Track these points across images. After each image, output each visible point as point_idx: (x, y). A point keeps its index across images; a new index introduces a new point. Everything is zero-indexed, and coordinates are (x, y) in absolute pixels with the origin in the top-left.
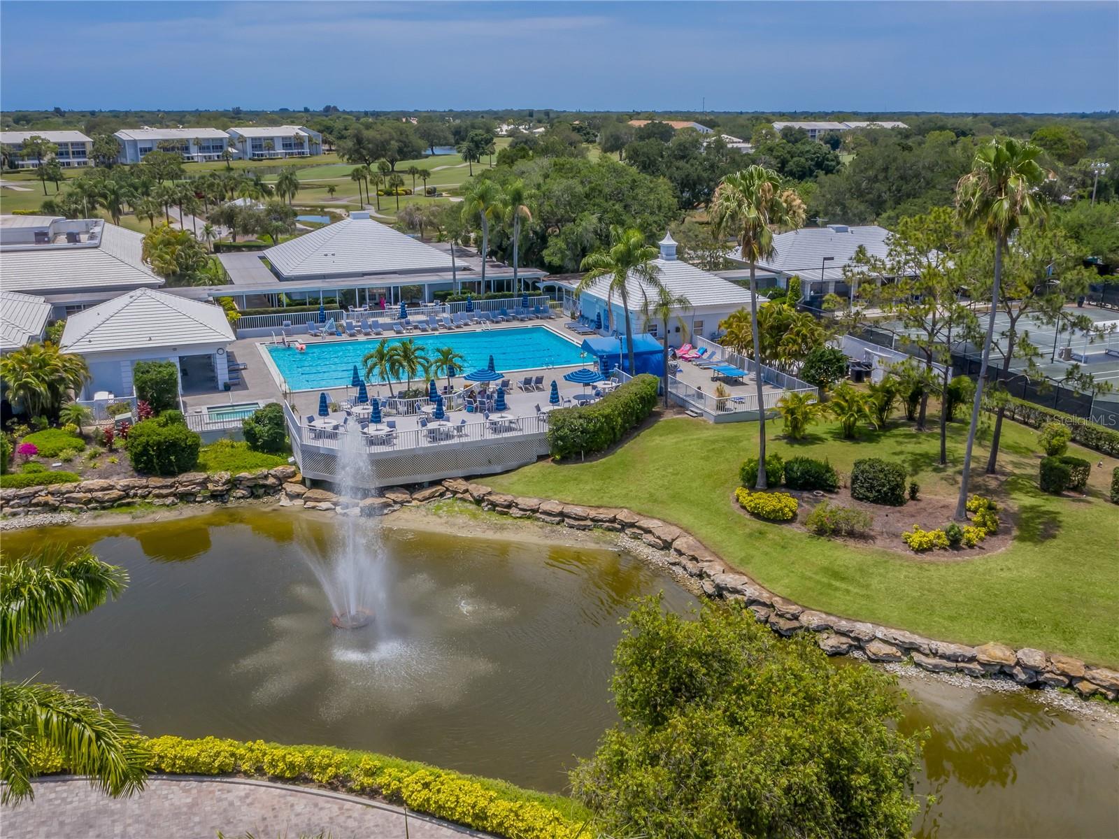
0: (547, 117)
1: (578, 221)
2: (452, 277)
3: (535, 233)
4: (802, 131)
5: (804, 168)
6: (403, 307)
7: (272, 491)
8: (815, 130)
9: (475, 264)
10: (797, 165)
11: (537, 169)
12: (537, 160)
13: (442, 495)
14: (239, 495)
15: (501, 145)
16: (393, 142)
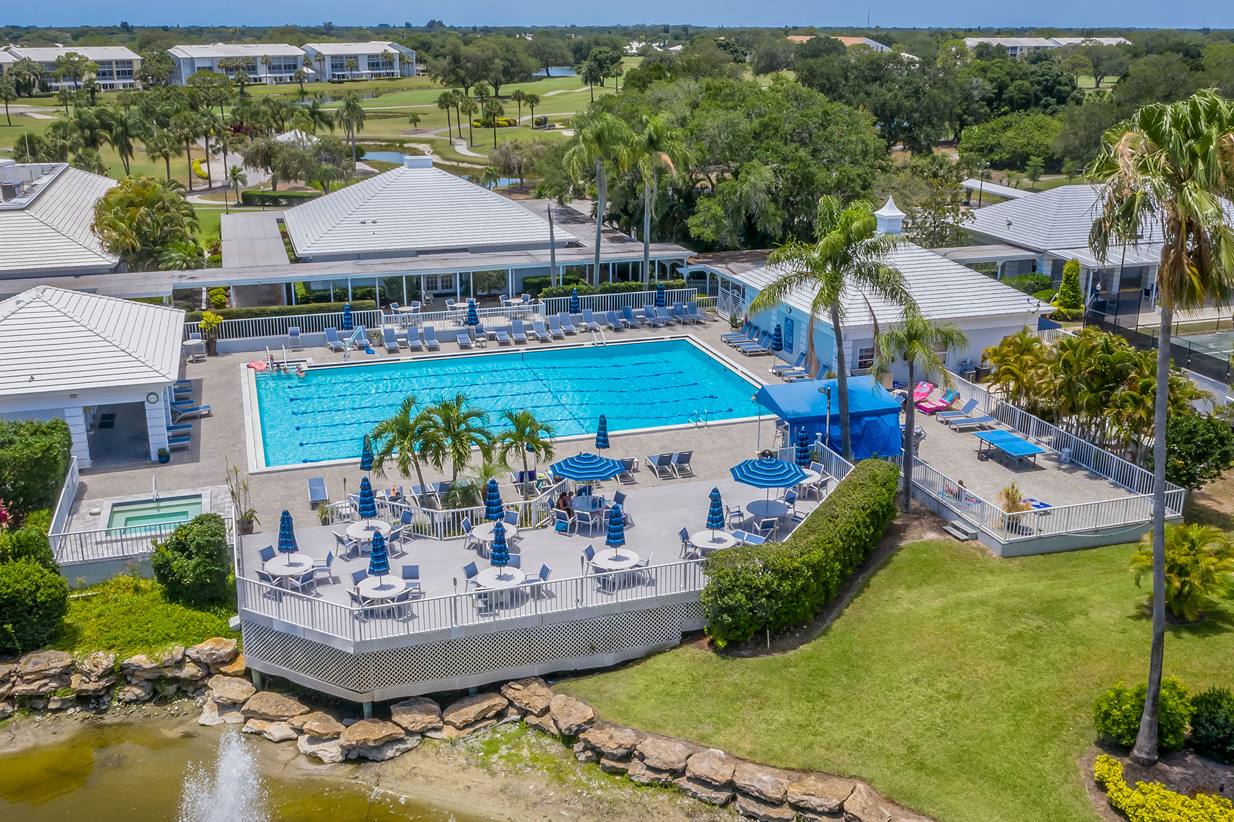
0: (684, 34)
1: (742, 175)
2: (549, 259)
3: (676, 191)
4: (1001, 49)
5: (1028, 94)
6: (472, 306)
7: (191, 688)
8: (1016, 48)
9: (585, 234)
10: (1020, 91)
11: (681, 95)
12: (681, 81)
13: (500, 715)
14: (129, 696)
15: (631, 64)
16: (497, 61)
